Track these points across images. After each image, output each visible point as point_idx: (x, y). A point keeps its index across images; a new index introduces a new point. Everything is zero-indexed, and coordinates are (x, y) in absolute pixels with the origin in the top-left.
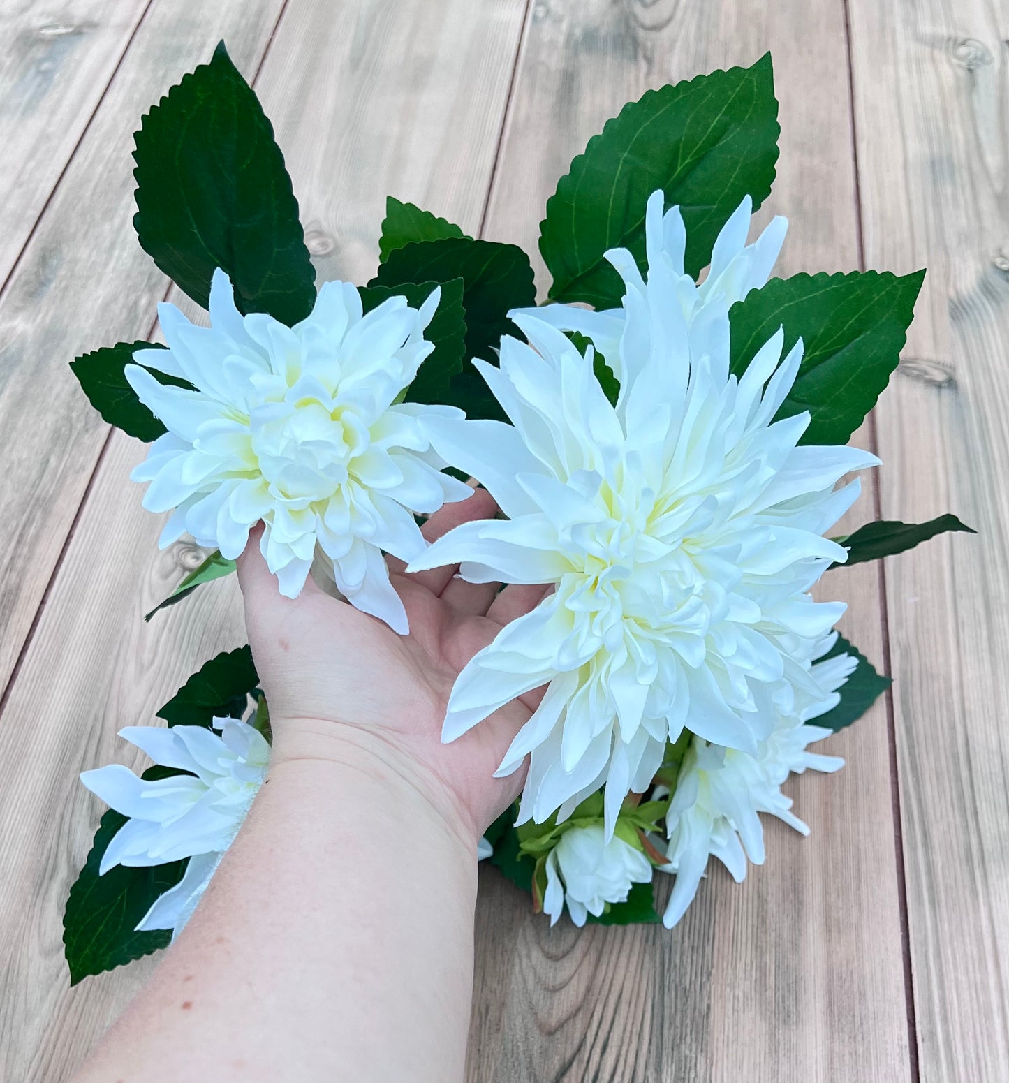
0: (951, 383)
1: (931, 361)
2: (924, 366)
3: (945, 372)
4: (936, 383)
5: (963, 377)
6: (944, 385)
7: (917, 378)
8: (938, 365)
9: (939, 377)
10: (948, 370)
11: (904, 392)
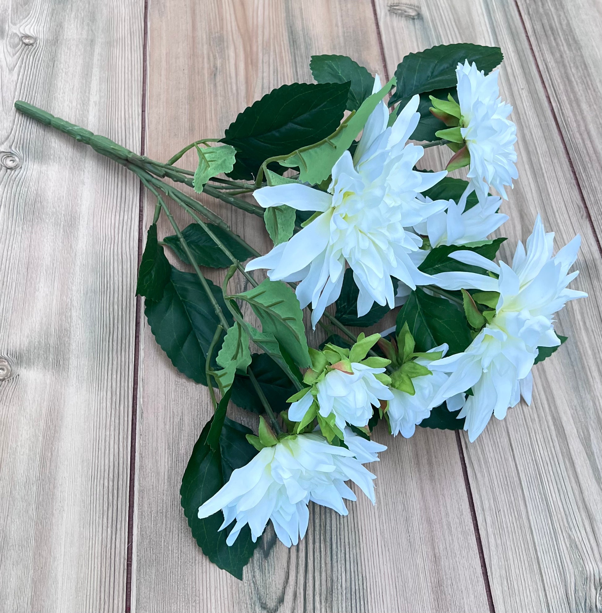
0: (419, 16)
1: (408, 5)
2: (404, 8)
3: (416, 10)
4: (412, 17)
5: (425, 12)
6: (416, 17)
7: (401, 15)
8: (411, 6)
9: (413, 13)
10: (416, 9)
11: (395, 24)
